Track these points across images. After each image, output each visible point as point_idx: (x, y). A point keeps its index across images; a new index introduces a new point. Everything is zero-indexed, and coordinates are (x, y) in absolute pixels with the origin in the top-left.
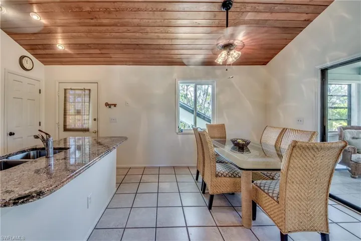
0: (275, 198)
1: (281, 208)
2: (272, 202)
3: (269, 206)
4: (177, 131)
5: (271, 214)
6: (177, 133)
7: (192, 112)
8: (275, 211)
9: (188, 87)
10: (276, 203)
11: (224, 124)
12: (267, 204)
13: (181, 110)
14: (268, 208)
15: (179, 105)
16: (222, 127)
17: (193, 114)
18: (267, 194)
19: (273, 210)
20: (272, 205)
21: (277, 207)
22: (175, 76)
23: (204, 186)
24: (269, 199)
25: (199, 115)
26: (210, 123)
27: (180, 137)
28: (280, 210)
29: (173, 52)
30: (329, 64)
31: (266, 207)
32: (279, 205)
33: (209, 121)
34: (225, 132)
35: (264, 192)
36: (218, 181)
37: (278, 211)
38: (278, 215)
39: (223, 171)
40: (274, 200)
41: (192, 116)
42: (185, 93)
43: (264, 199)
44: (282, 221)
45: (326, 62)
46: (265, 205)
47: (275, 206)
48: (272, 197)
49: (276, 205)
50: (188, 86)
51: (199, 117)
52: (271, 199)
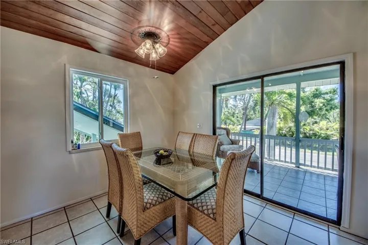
0: (211, 216)
1: (219, 225)
2: (209, 220)
3: (205, 226)
4: (70, 148)
5: (208, 234)
6: (70, 152)
7: (96, 117)
8: (212, 229)
9: (84, 84)
10: (213, 221)
11: (139, 132)
12: (203, 223)
13: (77, 115)
14: (203, 227)
15: (72, 107)
16: (137, 135)
17: (98, 120)
18: (201, 212)
19: (210, 229)
20: (208, 224)
21: (214, 225)
22: (64, 59)
23: (122, 225)
24: (204, 217)
25: (106, 121)
26: (123, 131)
27: (74, 156)
28: (218, 228)
29: (60, 16)
30: (218, 82)
31: (201, 227)
32: (216, 223)
33: (121, 129)
34: (141, 142)
35: (198, 210)
36: (146, 216)
37: (216, 230)
38: (216, 234)
39: (152, 198)
40: (210, 217)
41: (96, 124)
42: (79, 91)
43: (198, 218)
44: (221, 240)
45: (216, 81)
46: (199, 225)
47: (212, 224)
48: (208, 215)
49: (214, 223)
50: (84, 80)
51: (106, 124)
52: (206, 217)
